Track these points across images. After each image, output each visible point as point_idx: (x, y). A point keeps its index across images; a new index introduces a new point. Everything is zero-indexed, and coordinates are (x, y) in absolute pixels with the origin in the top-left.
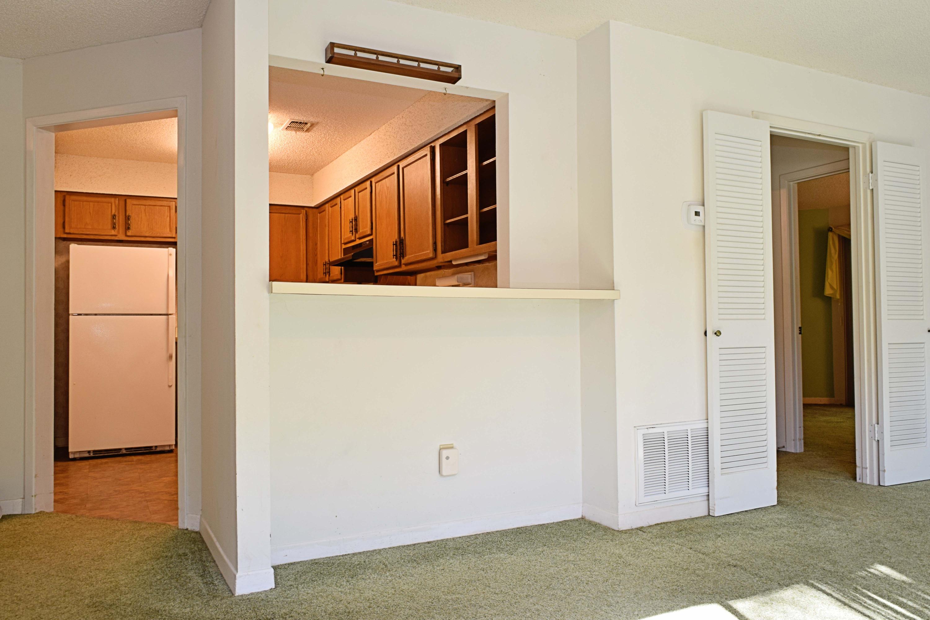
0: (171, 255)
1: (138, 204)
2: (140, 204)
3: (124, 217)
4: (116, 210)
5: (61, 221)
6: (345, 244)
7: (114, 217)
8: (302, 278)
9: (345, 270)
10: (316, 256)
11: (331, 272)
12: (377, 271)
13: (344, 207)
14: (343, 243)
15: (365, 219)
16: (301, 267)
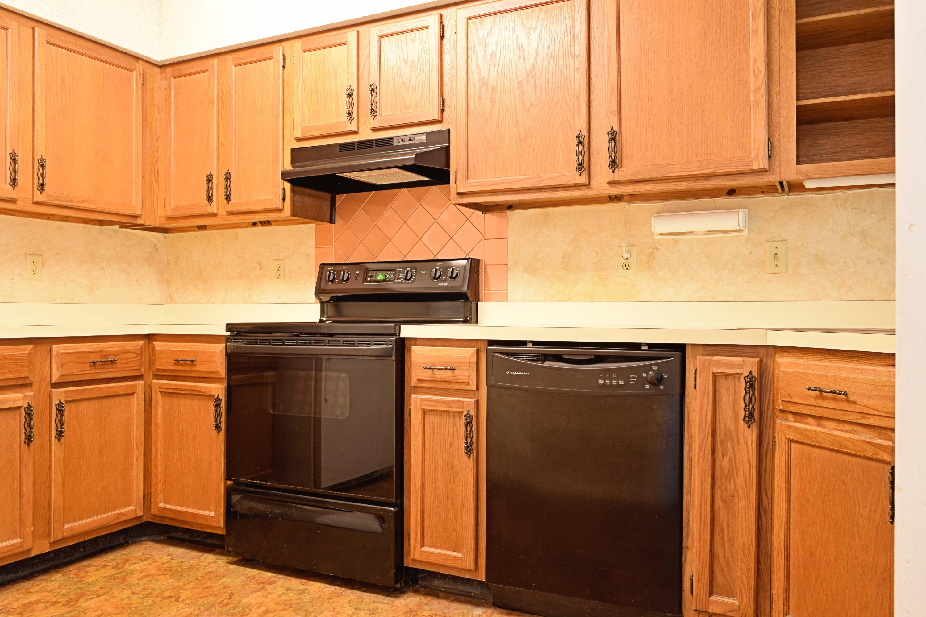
6: (298, 140)
8: (134, 204)
9: (293, 191)
10: (157, 162)
11: (232, 196)
12: (460, 194)
13: (304, 65)
14: (295, 136)
15: (410, 90)
16: (134, 180)
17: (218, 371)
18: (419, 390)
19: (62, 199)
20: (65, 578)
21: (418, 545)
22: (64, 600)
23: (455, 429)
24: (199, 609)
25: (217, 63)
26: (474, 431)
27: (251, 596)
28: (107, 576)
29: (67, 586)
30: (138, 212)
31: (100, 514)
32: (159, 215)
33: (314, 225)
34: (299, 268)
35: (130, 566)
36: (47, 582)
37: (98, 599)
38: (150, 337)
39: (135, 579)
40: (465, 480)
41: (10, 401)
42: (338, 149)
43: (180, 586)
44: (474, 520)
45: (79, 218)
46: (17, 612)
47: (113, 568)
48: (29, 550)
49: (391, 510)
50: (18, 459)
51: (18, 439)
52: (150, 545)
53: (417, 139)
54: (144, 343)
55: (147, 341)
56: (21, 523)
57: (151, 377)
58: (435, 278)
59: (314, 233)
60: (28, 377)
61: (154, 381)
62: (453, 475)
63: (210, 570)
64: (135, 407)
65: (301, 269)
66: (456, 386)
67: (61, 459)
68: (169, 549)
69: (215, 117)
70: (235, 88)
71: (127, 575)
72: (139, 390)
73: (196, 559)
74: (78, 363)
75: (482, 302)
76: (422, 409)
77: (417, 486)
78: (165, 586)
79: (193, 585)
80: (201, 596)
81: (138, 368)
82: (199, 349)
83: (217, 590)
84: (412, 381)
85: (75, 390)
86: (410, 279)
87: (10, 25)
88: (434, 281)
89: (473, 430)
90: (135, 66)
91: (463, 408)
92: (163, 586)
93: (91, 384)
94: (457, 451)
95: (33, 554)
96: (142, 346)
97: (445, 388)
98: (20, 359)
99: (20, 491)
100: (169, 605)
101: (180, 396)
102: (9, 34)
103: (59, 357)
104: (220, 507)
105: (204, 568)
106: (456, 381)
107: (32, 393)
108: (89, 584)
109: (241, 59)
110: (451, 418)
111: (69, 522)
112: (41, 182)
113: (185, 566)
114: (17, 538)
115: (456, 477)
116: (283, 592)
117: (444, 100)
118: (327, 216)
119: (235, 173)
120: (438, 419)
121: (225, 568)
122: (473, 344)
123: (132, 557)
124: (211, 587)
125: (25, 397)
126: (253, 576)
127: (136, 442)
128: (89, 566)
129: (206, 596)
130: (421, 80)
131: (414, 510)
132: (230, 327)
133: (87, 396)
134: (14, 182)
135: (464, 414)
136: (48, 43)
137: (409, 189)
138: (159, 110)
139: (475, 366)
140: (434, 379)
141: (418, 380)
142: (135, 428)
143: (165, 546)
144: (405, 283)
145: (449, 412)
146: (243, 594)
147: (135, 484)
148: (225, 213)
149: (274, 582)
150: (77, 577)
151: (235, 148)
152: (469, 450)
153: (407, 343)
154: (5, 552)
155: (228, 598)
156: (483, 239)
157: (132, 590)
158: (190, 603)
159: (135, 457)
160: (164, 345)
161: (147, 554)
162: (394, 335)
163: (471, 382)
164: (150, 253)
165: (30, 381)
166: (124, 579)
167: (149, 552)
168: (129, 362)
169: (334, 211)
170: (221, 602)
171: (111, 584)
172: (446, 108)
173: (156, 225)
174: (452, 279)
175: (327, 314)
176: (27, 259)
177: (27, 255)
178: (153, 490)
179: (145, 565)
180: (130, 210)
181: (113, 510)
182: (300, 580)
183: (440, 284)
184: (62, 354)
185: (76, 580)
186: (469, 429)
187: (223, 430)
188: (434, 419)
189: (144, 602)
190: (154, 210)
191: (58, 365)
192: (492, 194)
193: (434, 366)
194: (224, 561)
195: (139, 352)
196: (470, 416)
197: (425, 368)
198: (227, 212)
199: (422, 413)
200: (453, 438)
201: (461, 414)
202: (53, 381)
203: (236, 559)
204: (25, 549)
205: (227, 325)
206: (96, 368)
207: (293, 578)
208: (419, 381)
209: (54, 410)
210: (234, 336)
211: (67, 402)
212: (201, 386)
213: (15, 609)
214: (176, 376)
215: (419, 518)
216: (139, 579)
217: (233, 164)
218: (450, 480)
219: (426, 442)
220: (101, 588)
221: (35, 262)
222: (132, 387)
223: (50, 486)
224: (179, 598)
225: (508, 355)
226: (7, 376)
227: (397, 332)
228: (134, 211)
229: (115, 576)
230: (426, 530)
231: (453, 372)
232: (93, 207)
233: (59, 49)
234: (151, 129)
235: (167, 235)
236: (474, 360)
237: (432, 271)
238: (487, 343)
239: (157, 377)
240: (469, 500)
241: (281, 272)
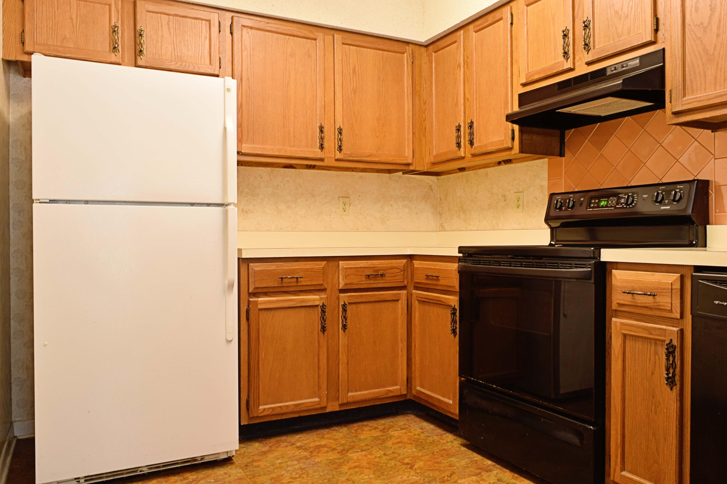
0: (229, 90)
1: (156, 10)
2: (160, 11)
3: (133, 32)
4: (118, 19)
5: (16, 29)
6: (524, 85)
7: (114, 30)
8: (406, 155)
9: (521, 131)
10: (424, 121)
11: (475, 141)
12: (677, 114)
13: (527, 19)
14: (521, 83)
15: (623, 18)
16: (406, 137)
17: (454, 285)
18: (620, 314)
19: (354, 156)
20: (348, 432)
21: (618, 468)
22: (340, 448)
23: (657, 358)
24: (424, 480)
25: (463, 33)
26: (678, 363)
27: (467, 479)
28: (374, 436)
29: (347, 438)
30: (410, 161)
31: (375, 389)
32: (427, 162)
33: (547, 159)
34: (535, 198)
35: (392, 432)
36: (337, 432)
37: (360, 453)
38: (411, 257)
39: (391, 443)
40: (667, 413)
41: (311, 301)
42: (557, 88)
43: (419, 456)
44: (677, 456)
45: (374, 169)
46: (310, 451)
47: (380, 431)
48: (325, 408)
49: (591, 429)
50: (317, 342)
51: (317, 328)
52: (412, 418)
53: (630, 65)
54: (407, 262)
55: (409, 259)
56: (319, 387)
57: (412, 288)
58: (656, 201)
59: (547, 167)
60: (323, 284)
61: (414, 291)
62: (655, 405)
63: (445, 448)
64: (400, 310)
65: (537, 199)
66: (658, 313)
67: (346, 345)
68: (423, 424)
69: (462, 77)
70: (475, 51)
71: (387, 439)
72: (402, 298)
73: (439, 436)
74: (357, 275)
75: (712, 224)
76: (622, 333)
77: (617, 409)
78: (408, 454)
79: (428, 458)
80: (430, 468)
81: (402, 280)
82: (442, 267)
83: (443, 467)
84: (613, 304)
85: (355, 295)
86: (631, 204)
87: (318, 36)
88: (655, 205)
89: (676, 361)
90: (406, 49)
91: (665, 336)
92: (407, 454)
93: (367, 291)
94: (659, 380)
95: (328, 410)
96: (405, 264)
97: (646, 313)
98: (317, 271)
99: (318, 365)
100: (404, 471)
101: (430, 304)
102: (318, 43)
103: (344, 271)
104: (456, 398)
105: (442, 445)
106: (657, 307)
107: (326, 296)
108: (360, 440)
109: (479, 25)
110: (653, 345)
111: (352, 391)
112: (340, 145)
113: (429, 440)
114: (316, 397)
115: (658, 407)
116: (495, 481)
117: (657, 20)
118: (556, 150)
119: (476, 122)
120: (639, 345)
121: (457, 448)
122: (677, 269)
123: (396, 424)
124: (440, 463)
125: (321, 298)
126: (476, 461)
127: (401, 337)
128: (367, 426)
129: (433, 470)
130: (633, 5)
131: (614, 432)
132: (461, 250)
133: (364, 300)
134: (322, 147)
135: (666, 343)
136: (343, 44)
137: (633, 116)
138: (425, 81)
139: (679, 293)
140: (634, 304)
141: (618, 303)
142: (400, 326)
143: (422, 421)
144: (626, 207)
145: (650, 339)
146: (461, 475)
147: (400, 369)
148: (470, 156)
149: (490, 471)
150: (355, 433)
151: (476, 101)
152: (671, 381)
153: (608, 266)
154: (309, 407)
155: (449, 475)
156: (713, 159)
157: (386, 452)
158: (419, 473)
159: (400, 349)
160: (419, 263)
161: (407, 425)
162: (594, 258)
163: (674, 310)
164: (427, 192)
165: (325, 287)
166: (384, 441)
167: (409, 423)
168: (395, 276)
169: (563, 146)
170: (442, 478)
171: (374, 443)
172: (661, 27)
173: (424, 169)
174: (675, 202)
175: (556, 238)
176: (339, 200)
177: (339, 198)
178: (413, 376)
179: (402, 433)
180: (403, 160)
181: (384, 387)
182: (512, 474)
183: (662, 208)
184: (346, 268)
185: (354, 434)
186: (671, 359)
187: (458, 334)
188: (635, 344)
189: (389, 463)
190: (423, 158)
191: (343, 277)
192: (713, 108)
193: (634, 290)
194: (459, 442)
195: (402, 269)
196: (673, 345)
197: (624, 293)
198: (471, 154)
199: (623, 337)
200: (655, 366)
201: (663, 343)
202: (340, 288)
203: (468, 443)
204: (322, 406)
205: (460, 248)
206: (370, 280)
207: (508, 471)
208: (620, 305)
209: (341, 309)
210: (466, 257)
211: (350, 303)
212: (443, 297)
213: (310, 448)
214: (428, 288)
215: (619, 441)
216: (393, 444)
217: (475, 114)
218: (651, 409)
219: (627, 367)
220: (367, 445)
221: (345, 203)
222: (397, 295)
223: (339, 364)
224: (414, 466)
225: (717, 283)
226: (309, 283)
227: (596, 255)
228: (407, 160)
229: (379, 437)
230: (626, 455)
231: (654, 298)
232: (376, 159)
233: (351, 47)
234: (419, 95)
235: (439, 177)
236: (677, 286)
237: (654, 195)
238: (693, 268)
239: (416, 288)
240: (671, 434)
241: (521, 202)
